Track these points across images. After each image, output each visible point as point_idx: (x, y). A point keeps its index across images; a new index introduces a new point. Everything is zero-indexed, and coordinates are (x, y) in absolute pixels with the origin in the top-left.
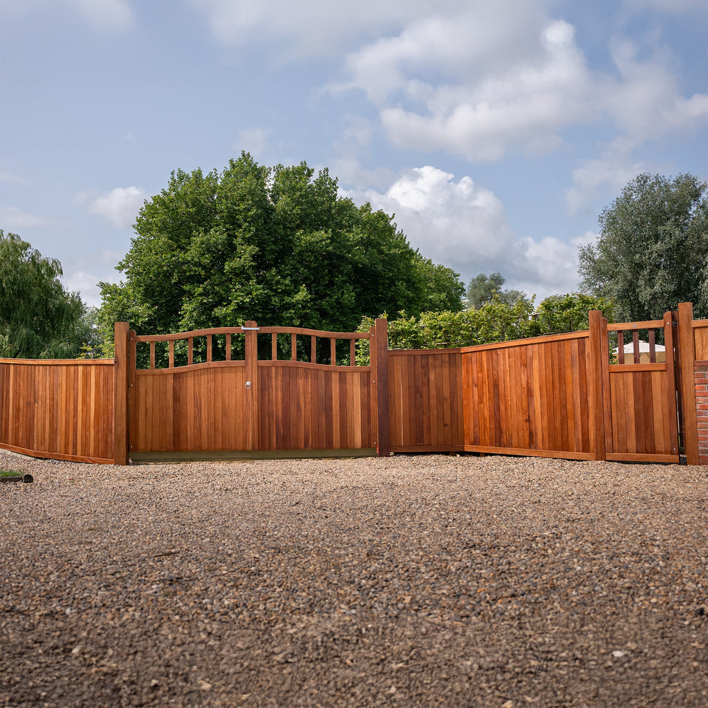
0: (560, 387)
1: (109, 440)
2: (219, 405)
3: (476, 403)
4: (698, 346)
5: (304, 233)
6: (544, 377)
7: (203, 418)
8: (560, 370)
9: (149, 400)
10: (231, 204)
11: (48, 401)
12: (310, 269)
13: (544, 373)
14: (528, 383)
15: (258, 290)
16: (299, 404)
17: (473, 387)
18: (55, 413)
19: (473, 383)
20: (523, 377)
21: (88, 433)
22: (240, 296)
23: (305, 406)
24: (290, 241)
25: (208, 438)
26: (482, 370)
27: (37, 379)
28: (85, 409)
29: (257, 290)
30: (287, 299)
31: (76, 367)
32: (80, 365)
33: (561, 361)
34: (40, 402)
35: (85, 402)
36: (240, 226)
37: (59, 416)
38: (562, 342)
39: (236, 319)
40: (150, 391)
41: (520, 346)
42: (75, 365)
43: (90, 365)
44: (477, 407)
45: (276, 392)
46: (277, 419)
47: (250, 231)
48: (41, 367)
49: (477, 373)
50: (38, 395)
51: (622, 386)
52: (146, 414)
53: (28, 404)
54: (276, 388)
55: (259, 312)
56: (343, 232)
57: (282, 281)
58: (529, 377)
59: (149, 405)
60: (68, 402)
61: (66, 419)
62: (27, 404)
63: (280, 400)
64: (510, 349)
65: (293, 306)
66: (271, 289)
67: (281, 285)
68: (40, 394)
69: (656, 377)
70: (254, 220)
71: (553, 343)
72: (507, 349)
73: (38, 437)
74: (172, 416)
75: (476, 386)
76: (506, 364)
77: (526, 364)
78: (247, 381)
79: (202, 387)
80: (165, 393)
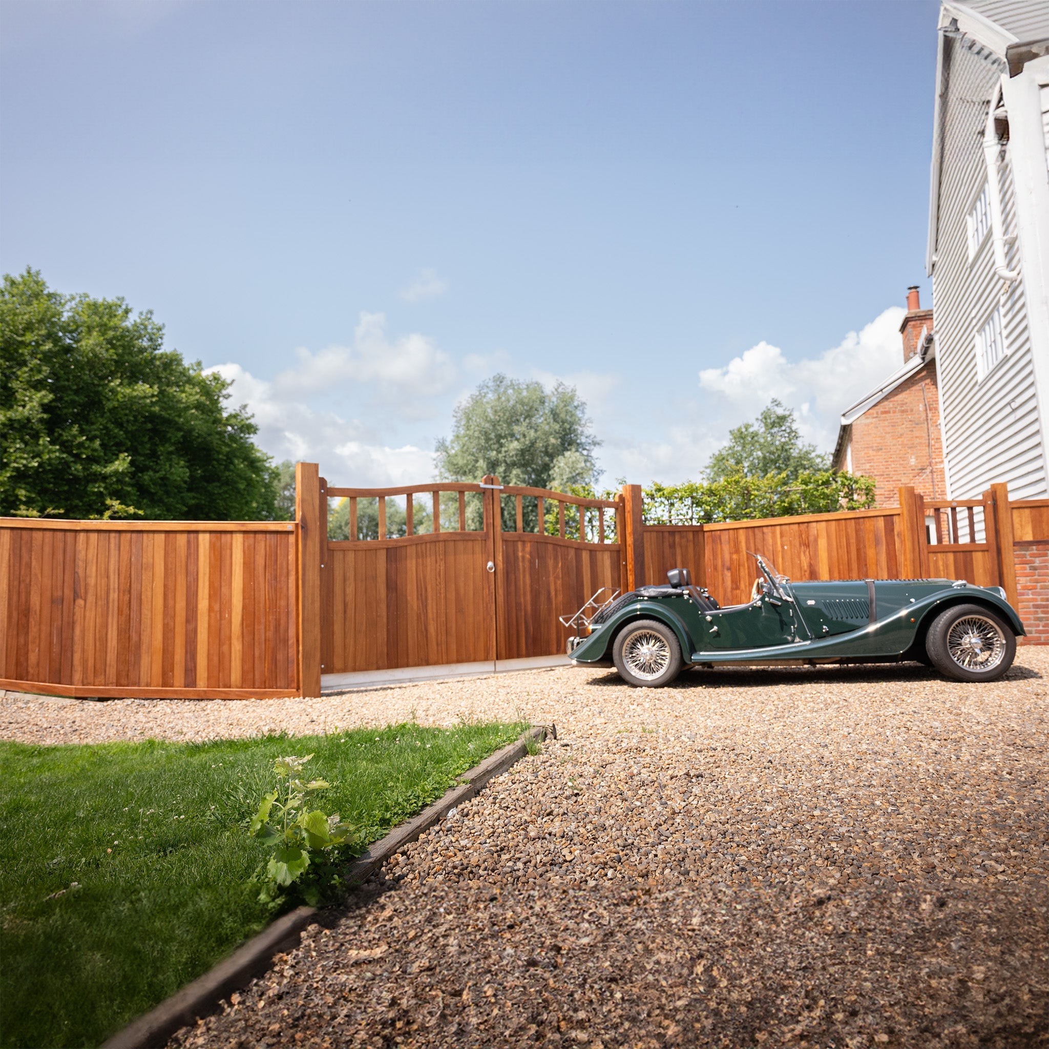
0: (859, 569)
1: (280, 657)
2: (452, 596)
3: (729, 589)
4: (1017, 526)
5: (121, 384)
6: (835, 560)
7: (430, 615)
8: (858, 550)
9: (350, 590)
10: (11, 331)
11: (114, 596)
12: (126, 432)
13: (835, 553)
14: (811, 565)
15: (53, 453)
16: (549, 593)
17: (723, 571)
18: (134, 615)
19: (723, 566)
20: (803, 557)
21: (225, 648)
22: (21, 458)
23: (556, 594)
24: (97, 393)
25: (437, 645)
26: (737, 551)
27: (81, 555)
28: (217, 607)
29: (50, 452)
30: (96, 468)
31: (192, 536)
32: (204, 532)
33: (859, 540)
34: (91, 598)
35: (217, 594)
36: (24, 363)
37: (146, 620)
38: (862, 520)
39: (14, 490)
40: (350, 574)
41: (799, 523)
42: (189, 532)
43: (231, 532)
44: (729, 594)
45: (524, 577)
46: (526, 614)
47: (40, 372)
48: (94, 536)
49: (731, 554)
50: (86, 585)
51: (941, 568)
52: (345, 612)
53: (56, 602)
54: (524, 571)
55: (49, 483)
56: (173, 390)
57: (87, 444)
58: (814, 557)
59: (350, 598)
60: (170, 596)
61: (165, 626)
62: (53, 601)
63: (528, 588)
64: (784, 527)
65: (104, 478)
66: (70, 453)
67: (86, 448)
68: (92, 581)
69: (978, 557)
70: (47, 358)
71: (848, 521)
72: (778, 528)
73: (84, 662)
74: (384, 614)
75: (729, 569)
76: (776, 543)
77: (807, 543)
78: (488, 561)
79: (429, 568)
80: (375, 578)
